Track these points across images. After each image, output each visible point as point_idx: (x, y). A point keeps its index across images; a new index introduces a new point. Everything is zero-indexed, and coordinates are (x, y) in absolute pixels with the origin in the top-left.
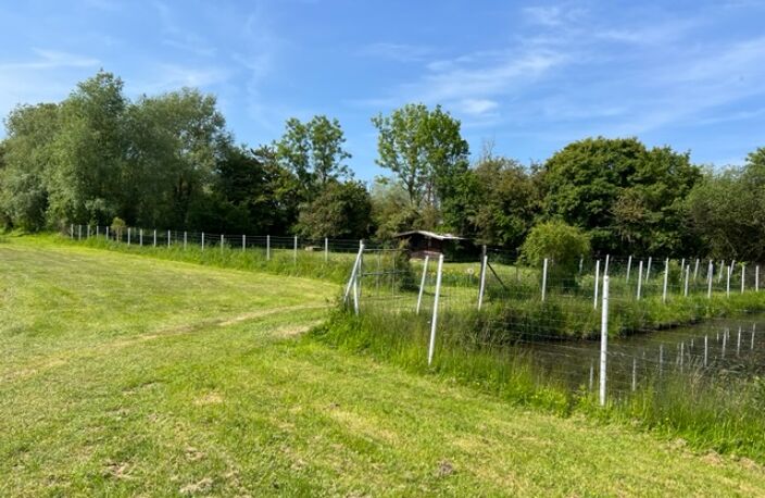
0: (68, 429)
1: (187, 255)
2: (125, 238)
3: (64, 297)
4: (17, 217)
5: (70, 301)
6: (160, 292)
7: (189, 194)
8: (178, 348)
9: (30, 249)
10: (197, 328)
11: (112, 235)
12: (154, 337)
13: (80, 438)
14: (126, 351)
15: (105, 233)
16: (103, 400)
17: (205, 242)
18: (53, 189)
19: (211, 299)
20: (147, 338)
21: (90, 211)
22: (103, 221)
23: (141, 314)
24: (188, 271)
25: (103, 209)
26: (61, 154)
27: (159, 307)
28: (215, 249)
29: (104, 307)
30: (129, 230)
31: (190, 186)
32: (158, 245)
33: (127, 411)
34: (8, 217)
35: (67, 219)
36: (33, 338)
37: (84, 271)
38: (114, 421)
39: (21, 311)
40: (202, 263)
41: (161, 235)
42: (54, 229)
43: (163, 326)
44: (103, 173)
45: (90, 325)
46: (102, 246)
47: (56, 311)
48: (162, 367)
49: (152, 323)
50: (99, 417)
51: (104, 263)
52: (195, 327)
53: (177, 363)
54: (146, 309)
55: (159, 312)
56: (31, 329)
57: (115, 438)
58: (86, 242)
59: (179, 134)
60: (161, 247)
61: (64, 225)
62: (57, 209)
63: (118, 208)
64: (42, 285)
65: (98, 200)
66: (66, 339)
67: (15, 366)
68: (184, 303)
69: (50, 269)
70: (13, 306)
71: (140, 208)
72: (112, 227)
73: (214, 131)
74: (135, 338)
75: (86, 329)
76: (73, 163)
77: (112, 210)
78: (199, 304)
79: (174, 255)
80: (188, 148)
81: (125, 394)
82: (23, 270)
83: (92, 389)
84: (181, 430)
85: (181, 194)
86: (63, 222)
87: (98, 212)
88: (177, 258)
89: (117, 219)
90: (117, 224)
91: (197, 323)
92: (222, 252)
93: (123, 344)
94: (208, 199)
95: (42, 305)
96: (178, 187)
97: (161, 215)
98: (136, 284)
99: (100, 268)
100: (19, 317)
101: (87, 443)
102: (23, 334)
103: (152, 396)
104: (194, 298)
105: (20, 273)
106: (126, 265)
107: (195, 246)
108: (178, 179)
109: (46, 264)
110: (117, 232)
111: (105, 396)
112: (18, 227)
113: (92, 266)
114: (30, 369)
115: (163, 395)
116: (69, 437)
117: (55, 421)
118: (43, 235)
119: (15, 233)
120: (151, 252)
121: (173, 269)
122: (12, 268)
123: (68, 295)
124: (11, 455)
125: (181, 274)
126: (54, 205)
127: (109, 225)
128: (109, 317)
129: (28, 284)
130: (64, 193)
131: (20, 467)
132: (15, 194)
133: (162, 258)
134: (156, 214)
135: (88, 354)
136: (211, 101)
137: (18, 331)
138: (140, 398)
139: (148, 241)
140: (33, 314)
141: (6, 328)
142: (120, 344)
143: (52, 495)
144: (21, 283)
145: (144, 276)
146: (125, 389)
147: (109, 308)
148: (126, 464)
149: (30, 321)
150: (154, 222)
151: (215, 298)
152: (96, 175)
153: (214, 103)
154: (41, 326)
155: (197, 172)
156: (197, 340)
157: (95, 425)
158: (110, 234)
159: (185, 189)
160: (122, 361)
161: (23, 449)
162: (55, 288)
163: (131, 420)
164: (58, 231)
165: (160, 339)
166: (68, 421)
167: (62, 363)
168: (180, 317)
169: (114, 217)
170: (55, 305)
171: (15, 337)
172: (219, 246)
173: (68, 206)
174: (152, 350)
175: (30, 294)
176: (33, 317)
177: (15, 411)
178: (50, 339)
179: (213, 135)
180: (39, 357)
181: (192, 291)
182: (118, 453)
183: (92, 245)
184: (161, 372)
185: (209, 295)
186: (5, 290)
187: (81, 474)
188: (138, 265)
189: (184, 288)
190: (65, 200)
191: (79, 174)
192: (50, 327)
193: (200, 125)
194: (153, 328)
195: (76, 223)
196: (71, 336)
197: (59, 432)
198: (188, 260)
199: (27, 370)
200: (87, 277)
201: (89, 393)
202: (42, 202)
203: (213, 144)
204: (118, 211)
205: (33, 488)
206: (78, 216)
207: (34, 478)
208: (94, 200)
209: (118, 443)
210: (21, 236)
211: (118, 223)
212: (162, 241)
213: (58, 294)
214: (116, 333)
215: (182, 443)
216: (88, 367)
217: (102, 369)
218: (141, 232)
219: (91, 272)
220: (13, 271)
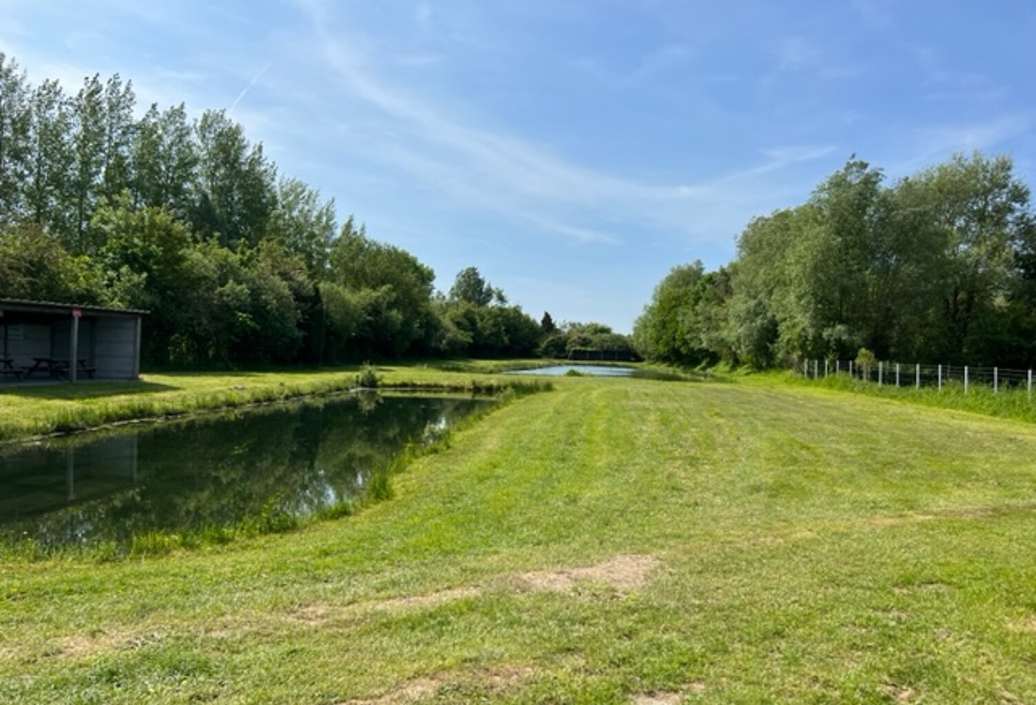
0: (829, 621)
1: (970, 401)
2: (874, 376)
3: (804, 452)
4: (743, 352)
5: (811, 458)
6: (932, 454)
7: (968, 310)
8: (969, 540)
9: (760, 390)
10: (998, 513)
11: (858, 372)
12: (930, 517)
13: (845, 638)
14: (892, 532)
15: (848, 370)
16: (868, 593)
17: (999, 381)
18: (783, 316)
19: (1016, 470)
20: (920, 518)
21: (829, 341)
22: (845, 354)
23: (907, 483)
24: (975, 425)
25: (844, 338)
26: (794, 271)
27: (933, 475)
28: (1018, 393)
29: (854, 469)
30: (881, 364)
31: (971, 298)
32: (922, 385)
33: (904, 616)
34: (735, 353)
35: (800, 353)
36: (774, 500)
37: (824, 419)
38: (886, 626)
39: (757, 465)
40: (995, 413)
41: (926, 372)
42: (784, 365)
43: (942, 503)
44: (845, 291)
45: (839, 490)
46: (845, 387)
47: (796, 468)
48: (948, 564)
49: (924, 498)
50: (866, 615)
51: (848, 409)
52: (994, 510)
53: (971, 562)
54: (913, 477)
55: (934, 482)
56: (771, 488)
57: (891, 649)
58: (823, 381)
59: (952, 224)
60: (927, 389)
61: (796, 360)
62: (789, 340)
63: (865, 336)
64: (777, 435)
65: (839, 327)
66: (813, 505)
67: (759, 530)
68: (972, 473)
69: (784, 415)
70: (748, 457)
71: (894, 334)
72: (858, 361)
73: (1011, 210)
74: (901, 516)
75: (834, 495)
76: (808, 282)
77: (857, 338)
78: (997, 477)
79: (947, 401)
80: (968, 242)
81: (897, 591)
82: (754, 415)
83: (851, 576)
84: (989, 662)
85: (957, 310)
86: (795, 356)
87: (839, 341)
88: (954, 405)
89: (863, 350)
90: (864, 358)
91: (997, 505)
92: (1030, 397)
93: (889, 521)
94: (1003, 314)
95: (779, 459)
96: (951, 299)
97: (926, 343)
98: (895, 440)
99: (844, 417)
100: (756, 472)
101: (854, 646)
102: (762, 493)
103: (936, 603)
104: (987, 466)
105: (751, 419)
106: (878, 414)
107: (983, 388)
108: (952, 290)
109: (780, 409)
110: (864, 369)
111: (869, 588)
112: (744, 363)
113: (834, 413)
114: (775, 537)
115: (954, 605)
116: (830, 632)
117: (811, 607)
118: (773, 372)
119: (741, 370)
120: (913, 395)
121: (947, 420)
122: (743, 412)
123: (808, 448)
124: (765, 638)
125: (962, 430)
126: (785, 336)
127: (853, 359)
128: (863, 483)
129: (762, 432)
130: (796, 320)
131: (777, 655)
132: (742, 325)
133: (929, 404)
134: (919, 340)
135: (842, 529)
136: (1005, 167)
137: (756, 489)
138: (919, 602)
139: (907, 380)
140: (771, 469)
141: (745, 484)
142: (883, 521)
143: (818, 701)
144: (754, 431)
145: (907, 430)
146: (896, 585)
147: (861, 471)
148: (910, 690)
149: (768, 478)
150: (914, 354)
151: (1024, 469)
152: (837, 294)
153: (1009, 169)
154: (783, 486)
155: (983, 274)
156: (1000, 532)
157: (861, 625)
158: (854, 371)
159: (963, 302)
160: (888, 545)
161: (779, 634)
162: (792, 440)
163: (910, 630)
164: (790, 367)
165: (940, 521)
166: (826, 612)
167: (810, 535)
168: (967, 493)
169: (860, 347)
170: (795, 461)
171: (754, 496)
172: (1024, 388)
173: (800, 336)
174: (928, 536)
175: (766, 444)
176: (771, 473)
177: (765, 585)
178: (793, 503)
179: (1009, 218)
180: (784, 524)
181: (982, 456)
182: (899, 672)
183: (830, 386)
184: (947, 569)
185: (1013, 463)
186: (738, 439)
187: (852, 685)
188: (894, 414)
189: (970, 451)
190: (798, 330)
191: (815, 294)
192: (792, 488)
193: (987, 204)
194: (927, 505)
195: (811, 357)
196: (818, 502)
197: (818, 622)
198: (970, 408)
199: (771, 538)
200: (829, 427)
201: (849, 580)
202: (770, 332)
203: (1010, 229)
204: (864, 340)
205: (795, 686)
206: (813, 349)
207: (795, 673)
208: (834, 326)
209: (895, 657)
210: (748, 374)
211: (865, 355)
212: (928, 380)
213: (796, 447)
214: (875, 506)
215: (992, 682)
216: (843, 545)
217: (862, 552)
218: (898, 368)
219: (833, 421)
220: (745, 416)
